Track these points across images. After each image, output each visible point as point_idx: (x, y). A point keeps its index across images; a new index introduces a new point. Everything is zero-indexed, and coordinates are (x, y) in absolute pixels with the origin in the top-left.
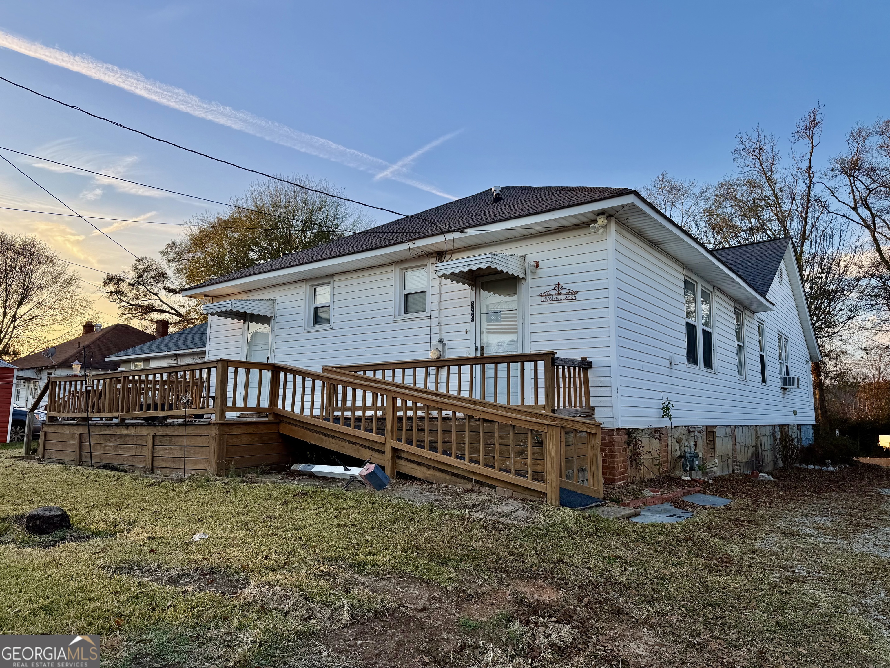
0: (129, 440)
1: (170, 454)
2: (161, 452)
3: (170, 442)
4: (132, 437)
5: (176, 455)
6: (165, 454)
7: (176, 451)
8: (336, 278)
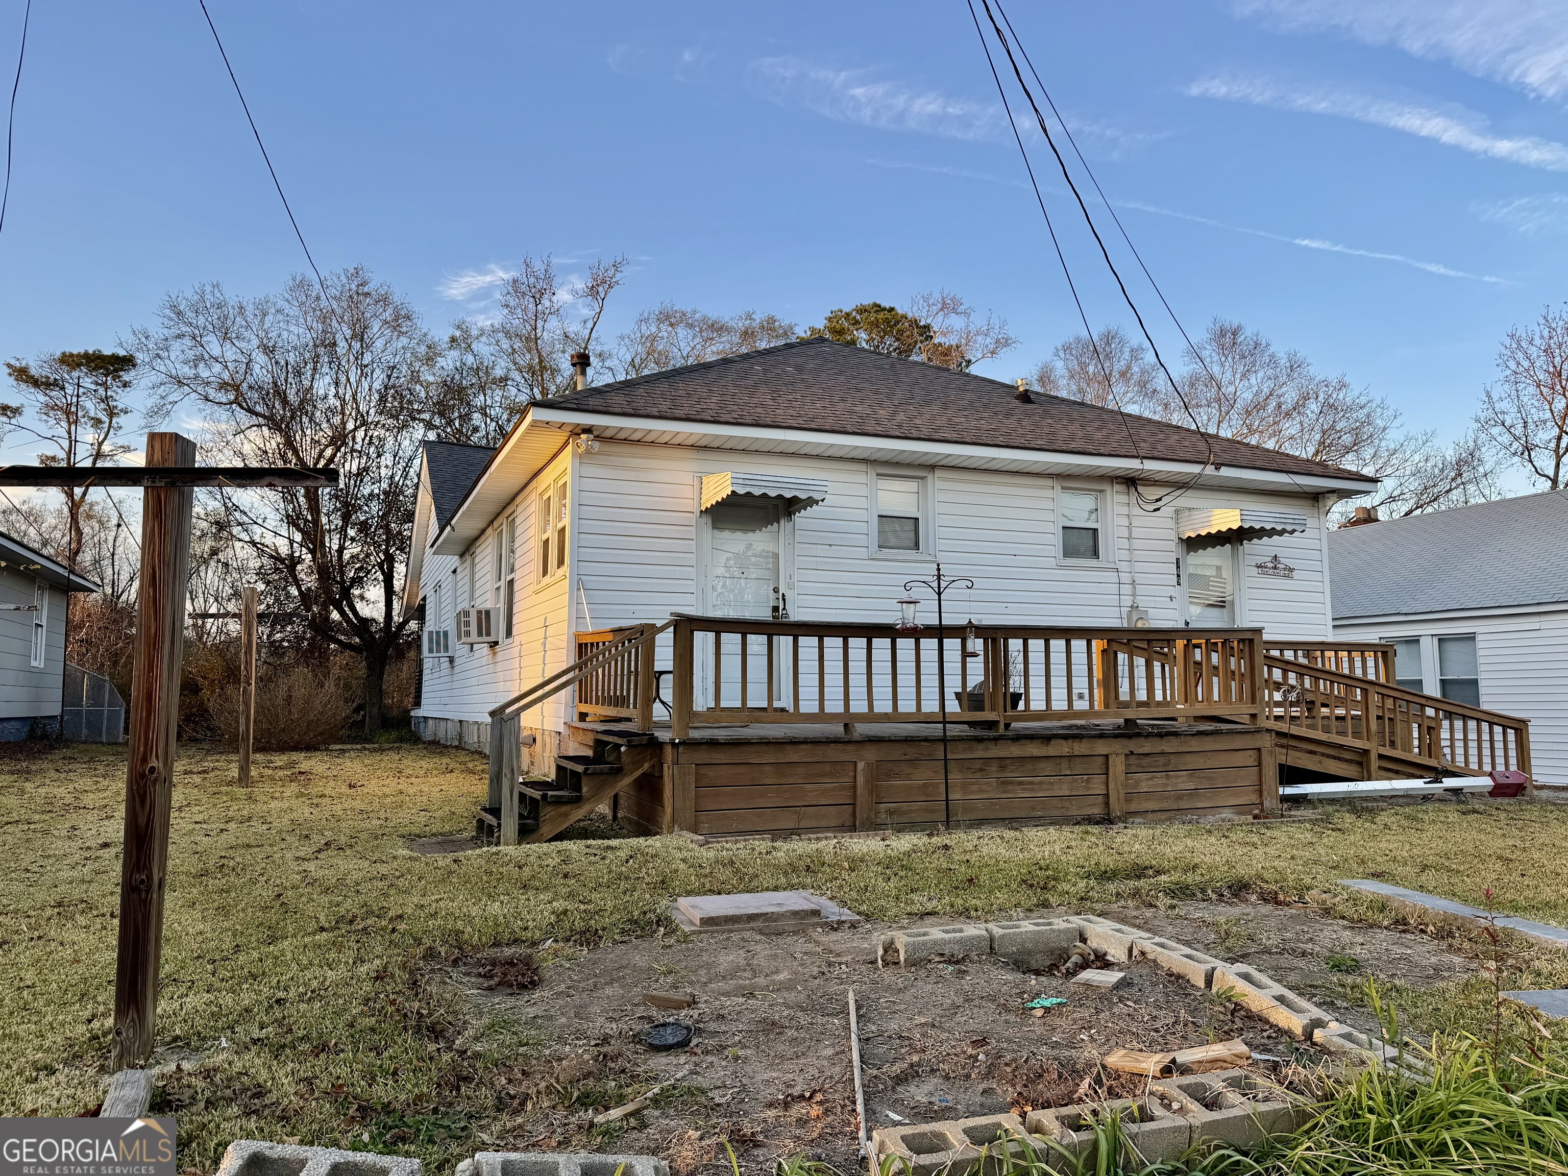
0: (1047, 768)
1: (1167, 785)
2: (1143, 784)
3: (1165, 765)
4: (1058, 761)
5: (1183, 786)
6: (1154, 786)
7: (1179, 780)
8: (938, 473)
